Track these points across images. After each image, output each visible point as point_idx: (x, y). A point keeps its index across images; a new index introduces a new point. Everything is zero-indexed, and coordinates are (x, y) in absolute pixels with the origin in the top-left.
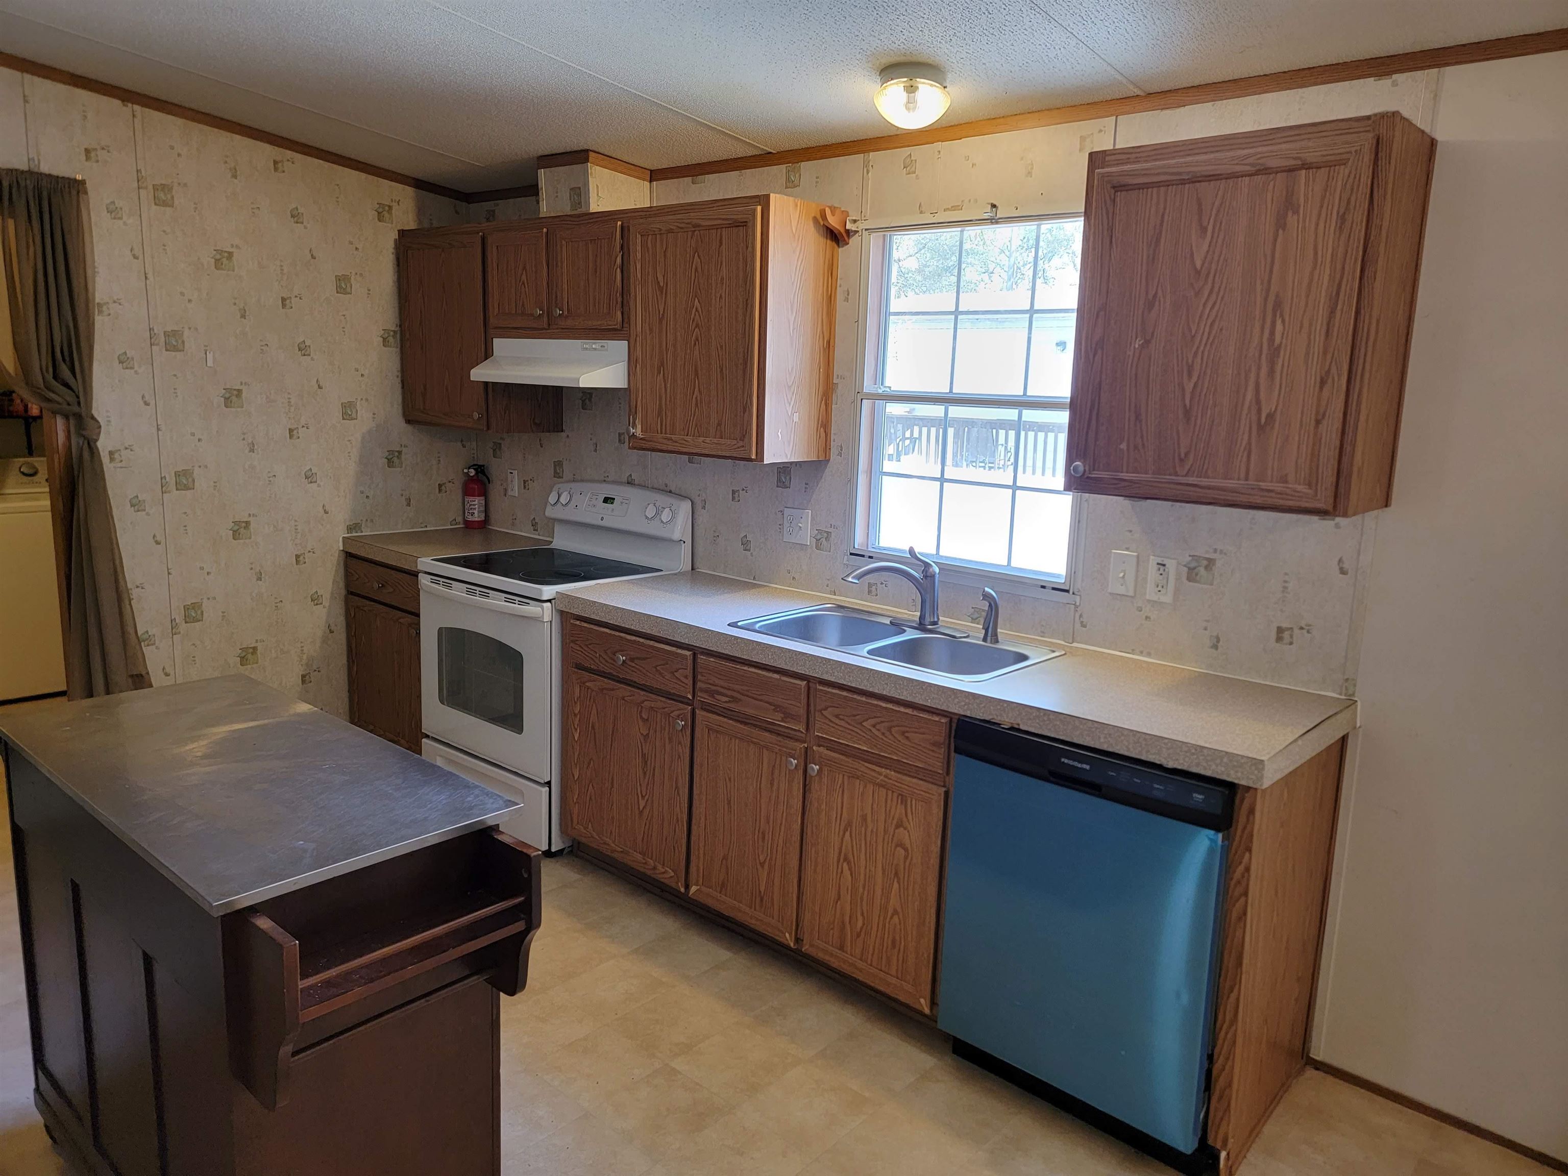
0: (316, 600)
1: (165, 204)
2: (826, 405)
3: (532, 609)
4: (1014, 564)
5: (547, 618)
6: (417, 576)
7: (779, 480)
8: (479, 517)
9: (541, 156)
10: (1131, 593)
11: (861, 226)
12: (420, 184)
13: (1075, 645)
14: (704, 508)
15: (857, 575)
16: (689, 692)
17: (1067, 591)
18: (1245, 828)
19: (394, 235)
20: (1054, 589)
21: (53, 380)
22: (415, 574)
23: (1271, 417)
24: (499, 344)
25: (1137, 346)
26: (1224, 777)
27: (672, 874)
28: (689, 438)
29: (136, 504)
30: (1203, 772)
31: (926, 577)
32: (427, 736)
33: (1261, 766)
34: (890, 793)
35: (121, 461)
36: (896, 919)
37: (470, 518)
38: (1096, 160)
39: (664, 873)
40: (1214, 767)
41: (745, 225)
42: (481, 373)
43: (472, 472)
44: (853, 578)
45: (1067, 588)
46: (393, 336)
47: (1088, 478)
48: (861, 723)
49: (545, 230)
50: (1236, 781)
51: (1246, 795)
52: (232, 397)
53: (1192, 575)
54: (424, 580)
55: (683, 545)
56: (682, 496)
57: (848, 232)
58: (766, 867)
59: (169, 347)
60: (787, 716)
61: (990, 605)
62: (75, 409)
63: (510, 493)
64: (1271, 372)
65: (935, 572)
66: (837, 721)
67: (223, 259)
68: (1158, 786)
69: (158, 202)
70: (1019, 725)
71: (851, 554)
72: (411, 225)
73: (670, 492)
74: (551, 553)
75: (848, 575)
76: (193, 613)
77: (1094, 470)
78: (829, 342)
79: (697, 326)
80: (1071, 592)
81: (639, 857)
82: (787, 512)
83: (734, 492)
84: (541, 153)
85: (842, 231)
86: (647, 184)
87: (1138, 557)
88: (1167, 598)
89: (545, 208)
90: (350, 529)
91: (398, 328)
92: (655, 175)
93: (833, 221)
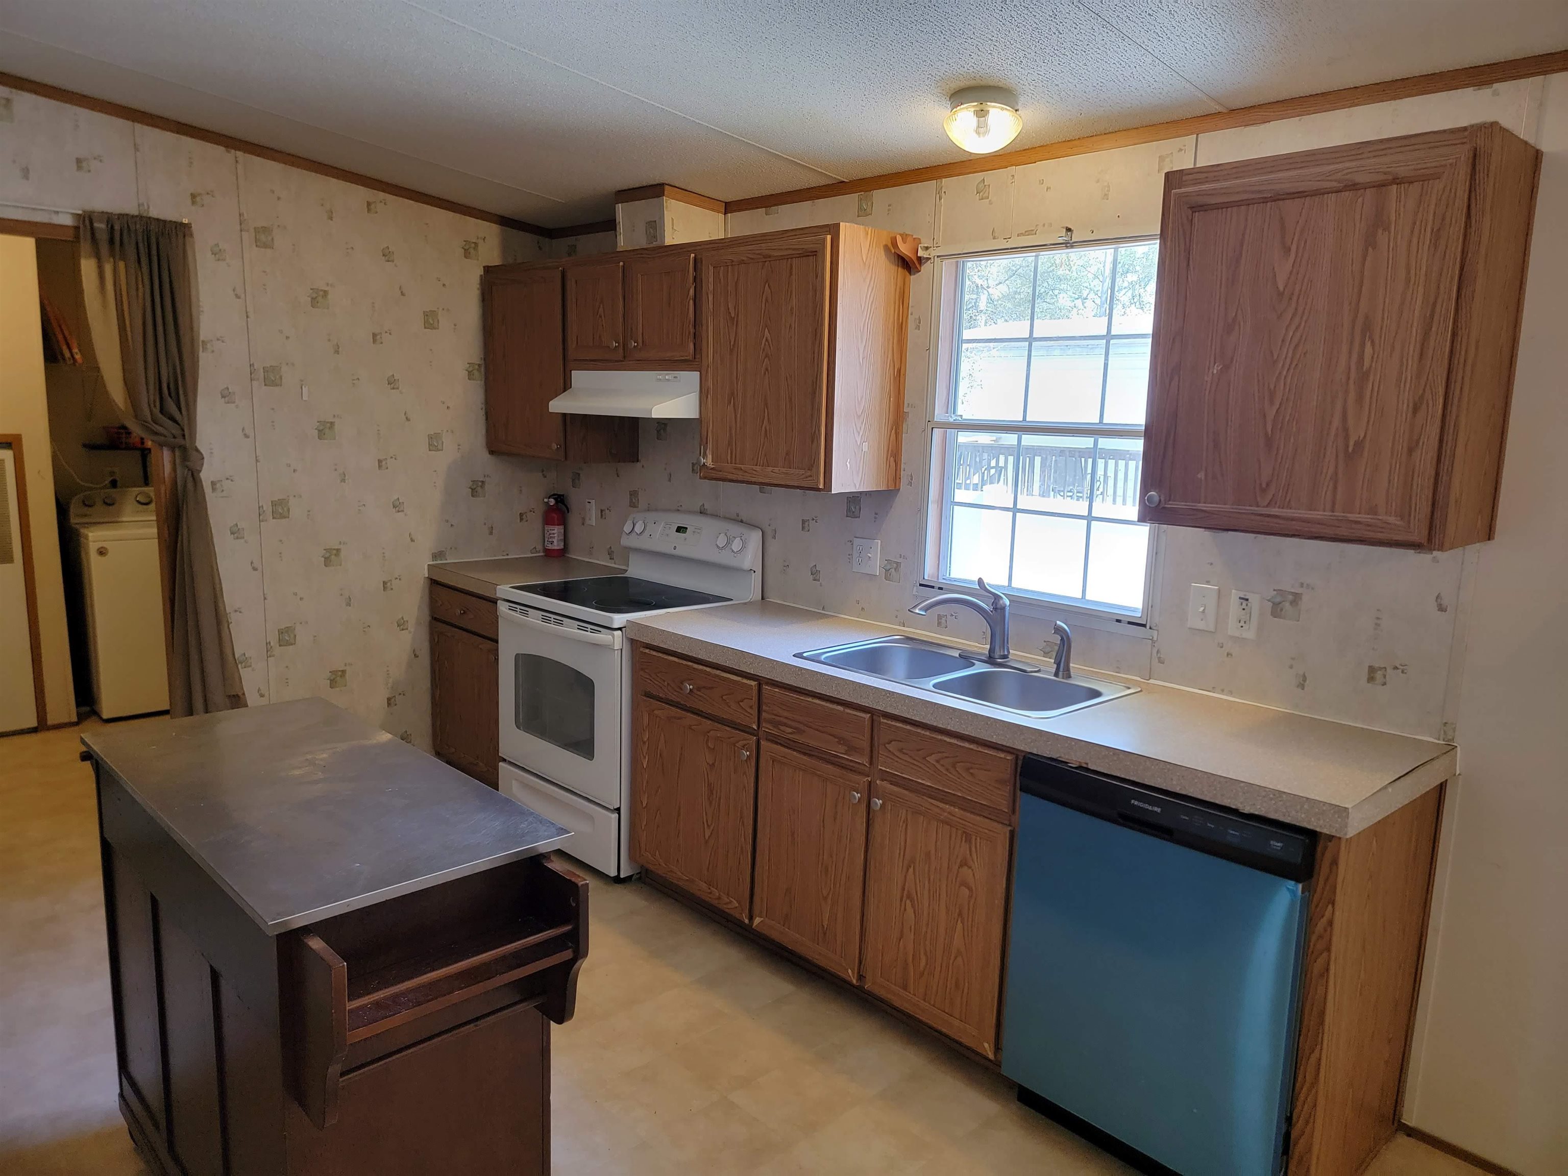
0: (402, 625)
1: (265, 246)
2: (897, 433)
3: (603, 637)
4: (1089, 597)
5: (617, 646)
6: (496, 603)
7: (849, 510)
8: (558, 545)
9: (619, 191)
10: (1212, 628)
11: (933, 253)
12: (505, 221)
13: (1152, 681)
14: (774, 537)
15: (924, 607)
16: (754, 723)
17: (1144, 626)
18: (1327, 880)
19: (481, 272)
20: (1129, 623)
21: (160, 416)
22: (494, 601)
23: (1359, 444)
24: (579, 377)
25: (1215, 372)
26: (1305, 825)
27: (737, 905)
28: (758, 468)
29: (236, 532)
30: (1282, 819)
31: (995, 609)
32: (504, 760)
33: (1344, 814)
34: (954, 830)
35: (223, 491)
36: (959, 959)
37: (550, 547)
38: (1172, 180)
39: (727, 903)
40: (1293, 813)
41: (815, 254)
42: (560, 405)
43: (552, 502)
44: (920, 609)
45: (1144, 623)
46: (478, 370)
47: (1164, 508)
48: (924, 758)
49: (621, 264)
50: (1318, 830)
51: (1329, 844)
52: (325, 430)
53: (1277, 610)
54: (503, 607)
55: (753, 574)
56: (753, 526)
57: (920, 259)
58: (829, 901)
59: (268, 382)
60: (852, 749)
61: (1062, 639)
62: (182, 442)
63: (587, 522)
64: (1360, 398)
65: (1006, 605)
66: (901, 756)
67: (318, 298)
68: (1231, 832)
69: (259, 244)
70: (1087, 764)
71: (921, 585)
72: (497, 262)
73: (742, 521)
74: (626, 582)
75: (915, 607)
76: (286, 637)
77: (1169, 500)
78: (899, 371)
79: (767, 356)
80: (1148, 627)
81: (704, 886)
82: (857, 542)
83: (804, 522)
84: (619, 188)
85: (914, 259)
86: (722, 216)
87: (1219, 590)
88: (1250, 634)
89: (622, 242)
90: (435, 556)
91: (483, 362)
92: (729, 207)
93: (905, 249)
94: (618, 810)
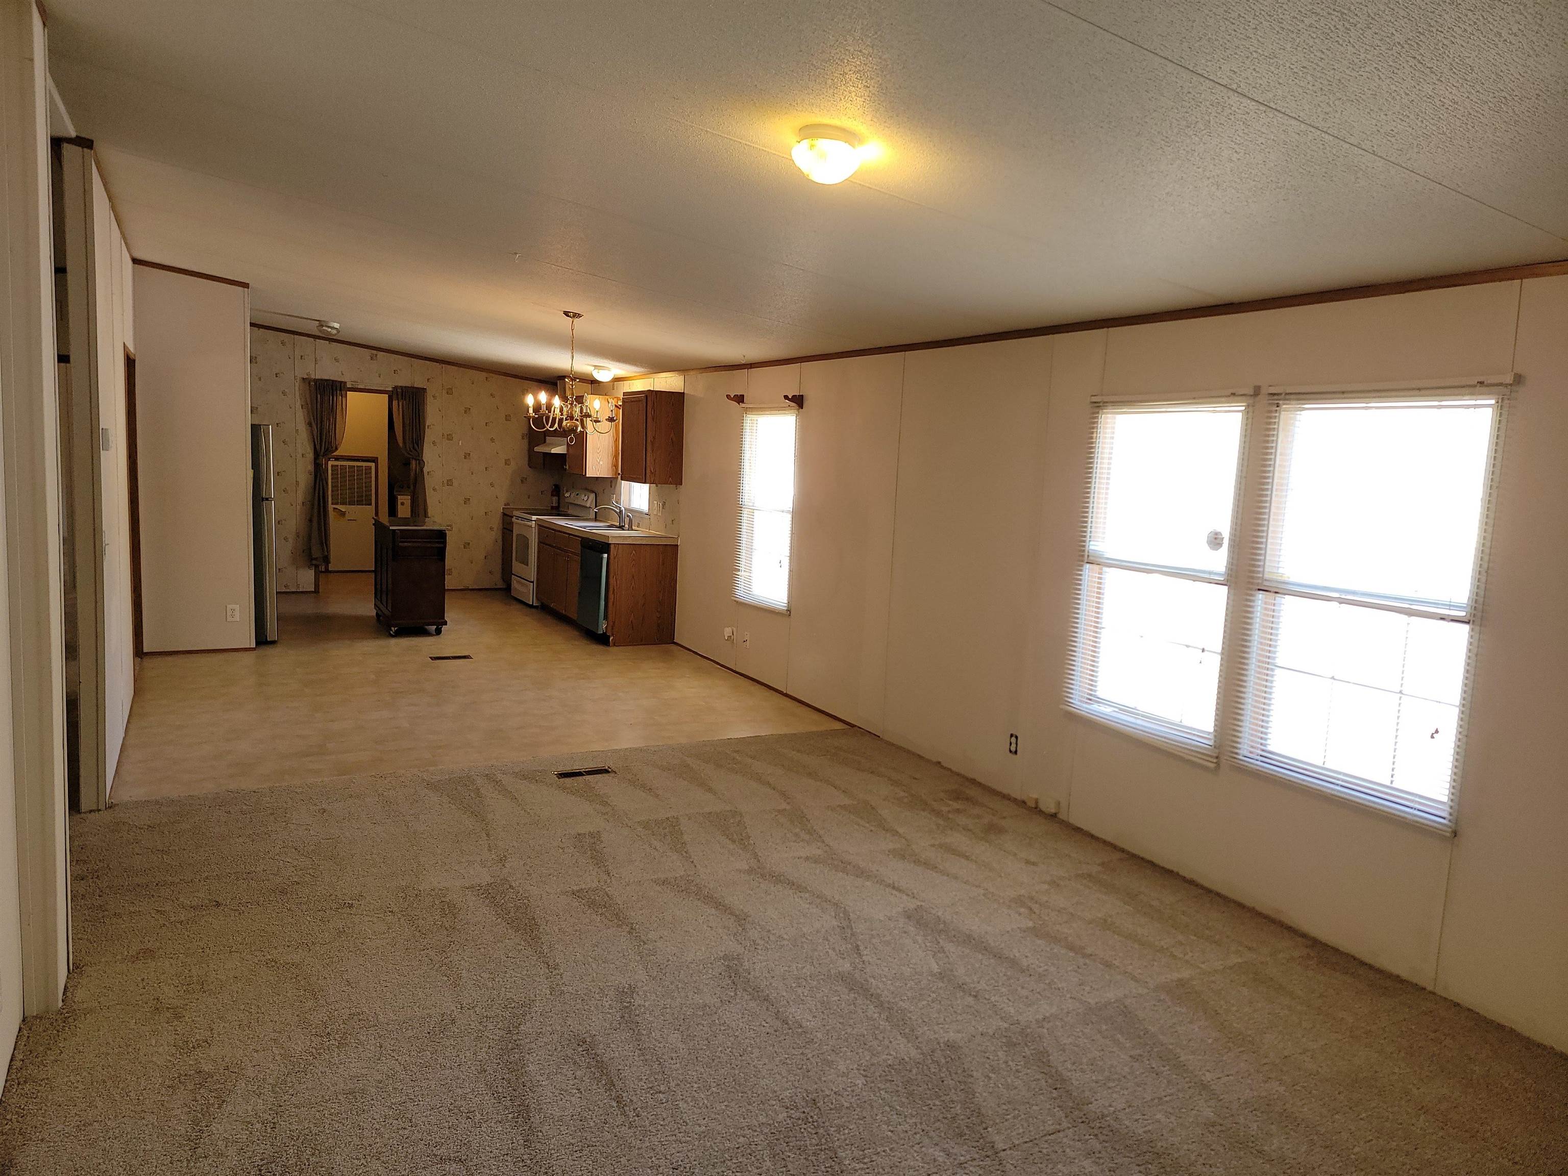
0: (492, 529)
1: (450, 394)
5: (534, 526)
6: (513, 517)
7: (610, 485)
8: (555, 505)
29: (434, 490)
31: (620, 511)
32: (513, 574)
35: (430, 477)
43: (554, 487)
46: (526, 436)
52: (467, 456)
53: (663, 507)
55: (591, 509)
56: (593, 492)
59: (448, 439)
61: (630, 519)
62: (418, 458)
67: (467, 410)
86: (590, 385)
90: (505, 504)
94: (533, 582)
